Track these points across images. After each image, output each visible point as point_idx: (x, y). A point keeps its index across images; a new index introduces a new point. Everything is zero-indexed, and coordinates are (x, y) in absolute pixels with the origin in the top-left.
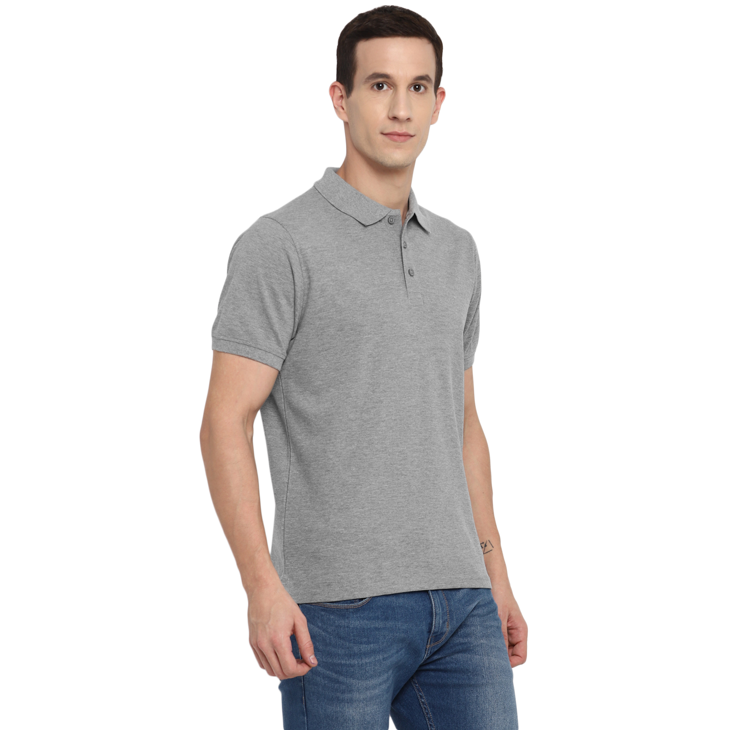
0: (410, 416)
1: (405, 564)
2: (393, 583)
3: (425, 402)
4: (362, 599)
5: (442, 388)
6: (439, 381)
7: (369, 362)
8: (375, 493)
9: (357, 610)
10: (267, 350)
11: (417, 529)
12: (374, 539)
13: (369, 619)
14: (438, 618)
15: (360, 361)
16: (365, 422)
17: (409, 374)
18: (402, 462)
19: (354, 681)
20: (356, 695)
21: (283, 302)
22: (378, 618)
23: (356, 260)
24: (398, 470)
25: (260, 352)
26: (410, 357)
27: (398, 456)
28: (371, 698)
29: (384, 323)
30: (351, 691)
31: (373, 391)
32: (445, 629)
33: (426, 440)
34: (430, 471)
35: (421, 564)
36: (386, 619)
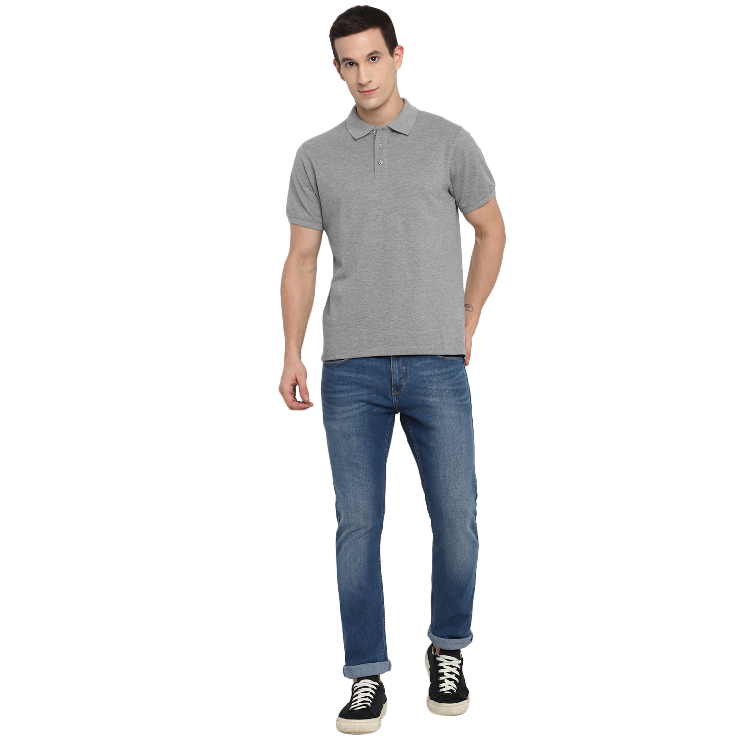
0: (374, 250)
1: (368, 339)
2: (360, 351)
3: (386, 241)
4: (342, 360)
5: (405, 231)
6: (402, 227)
7: (347, 220)
8: (349, 296)
9: (340, 365)
10: (303, 218)
11: (377, 318)
12: (348, 324)
13: (346, 371)
14: (395, 376)
15: (342, 220)
16: (348, 256)
17: (374, 224)
18: (368, 278)
19: (336, 408)
20: (337, 416)
21: (307, 190)
22: (352, 372)
23: (344, 159)
24: (364, 282)
25: (300, 220)
26: (375, 214)
27: (365, 274)
28: (347, 418)
29: (354, 195)
30: (334, 414)
31: (351, 237)
32: (402, 384)
33: (387, 263)
34: (389, 282)
35: (381, 339)
36: (358, 373)
